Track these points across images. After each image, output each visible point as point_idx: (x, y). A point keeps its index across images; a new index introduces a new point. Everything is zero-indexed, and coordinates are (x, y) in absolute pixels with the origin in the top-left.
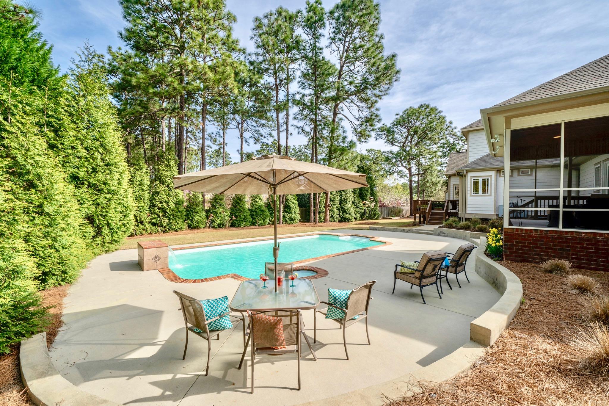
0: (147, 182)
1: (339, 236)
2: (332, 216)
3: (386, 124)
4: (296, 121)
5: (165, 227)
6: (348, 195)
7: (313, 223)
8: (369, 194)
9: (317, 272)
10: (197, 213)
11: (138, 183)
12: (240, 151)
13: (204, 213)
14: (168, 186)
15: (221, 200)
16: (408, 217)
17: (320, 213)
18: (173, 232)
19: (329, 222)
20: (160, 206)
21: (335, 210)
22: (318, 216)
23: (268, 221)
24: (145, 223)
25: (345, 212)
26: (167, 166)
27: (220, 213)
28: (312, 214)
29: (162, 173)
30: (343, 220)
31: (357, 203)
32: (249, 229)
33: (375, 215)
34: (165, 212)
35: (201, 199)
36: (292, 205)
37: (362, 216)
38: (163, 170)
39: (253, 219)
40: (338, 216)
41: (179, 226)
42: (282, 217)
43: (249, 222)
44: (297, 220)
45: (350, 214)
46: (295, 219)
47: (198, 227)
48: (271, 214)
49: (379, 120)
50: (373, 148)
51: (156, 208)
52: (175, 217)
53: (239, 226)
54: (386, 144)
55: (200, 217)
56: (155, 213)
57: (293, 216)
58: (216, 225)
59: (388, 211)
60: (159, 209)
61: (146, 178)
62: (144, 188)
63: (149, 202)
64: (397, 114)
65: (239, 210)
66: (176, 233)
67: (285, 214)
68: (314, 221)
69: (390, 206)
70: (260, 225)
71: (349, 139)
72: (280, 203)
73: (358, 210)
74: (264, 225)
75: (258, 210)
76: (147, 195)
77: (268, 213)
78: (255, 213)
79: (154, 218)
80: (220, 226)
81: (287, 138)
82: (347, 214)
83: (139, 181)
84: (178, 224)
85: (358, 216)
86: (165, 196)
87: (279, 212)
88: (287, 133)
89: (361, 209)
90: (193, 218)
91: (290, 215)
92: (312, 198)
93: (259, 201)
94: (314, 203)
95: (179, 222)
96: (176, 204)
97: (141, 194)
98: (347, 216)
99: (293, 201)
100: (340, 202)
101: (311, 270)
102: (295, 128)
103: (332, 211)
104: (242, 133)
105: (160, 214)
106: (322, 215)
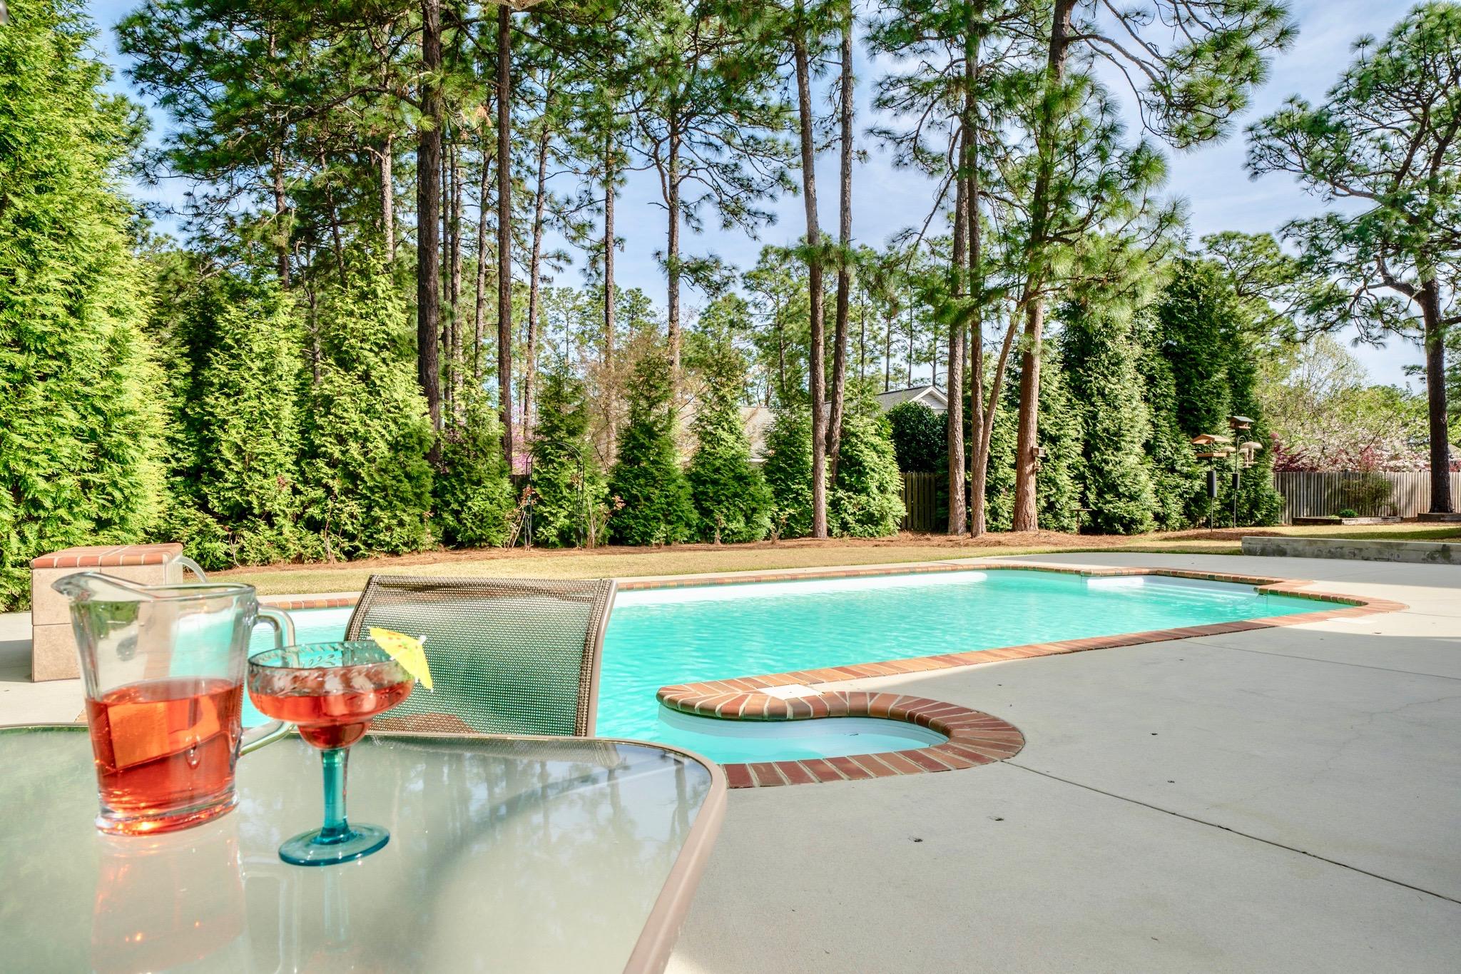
0: (289, 363)
1: (1088, 574)
2: (1050, 507)
3: (1304, 97)
4: (887, 113)
5: (352, 537)
6: (1125, 413)
7: (962, 537)
8: (1224, 411)
9: (946, 731)
10: (479, 483)
11: (259, 364)
12: (665, 256)
13: (507, 485)
14: (365, 377)
15: (572, 433)
16: (1422, 518)
17: (992, 491)
18: (383, 557)
19: (1033, 530)
20: (337, 455)
21: (1064, 479)
22: (985, 504)
23: (766, 521)
24: (280, 520)
25: (1109, 487)
26: (363, 296)
27: (570, 486)
28: (960, 496)
29: (344, 327)
30: (1101, 524)
31: (1166, 448)
32: (682, 550)
33: (1255, 504)
34: (354, 477)
35: (495, 428)
36: (869, 458)
37: (1194, 508)
38: (351, 314)
39: (706, 513)
40: (1076, 505)
41: (405, 532)
42: (824, 507)
43: (688, 525)
44: (890, 523)
45: (1133, 498)
46: (883, 517)
47: (480, 539)
48: (778, 494)
49: (1284, 33)
50: (1232, 229)
51: (320, 463)
52: (394, 498)
53: (644, 541)
54: (1304, 183)
55: (491, 500)
56: (318, 483)
57: (876, 503)
58: (551, 533)
59: (1319, 491)
60: (332, 464)
61: (284, 346)
62: (281, 385)
63: (296, 438)
64: (1364, 43)
65: (645, 473)
66: (396, 560)
67: (841, 493)
68: (969, 528)
69: (1325, 468)
70: (731, 539)
71: (1129, 140)
72: (816, 446)
73: (1172, 480)
74: (751, 539)
75: (725, 477)
76: (288, 412)
77: (768, 491)
78: (711, 490)
79: (314, 502)
80: (569, 539)
81: (845, 174)
82: (1119, 496)
83: (260, 356)
84: (401, 524)
85: (1175, 508)
86: (355, 417)
87: (813, 485)
88: (846, 154)
89: (1187, 476)
90: (462, 504)
91: (863, 498)
92: (959, 428)
93: (731, 439)
94: (968, 450)
95: (406, 518)
96: (394, 447)
97: (268, 407)
98: (1120, 507)
99: (876, 440)
100: (1087, 443)
101: (911, 719)
102: (881, 140)
103: (1051, 482)
104: (674, 187)
105: (336, 485)
106: (1005, 502)
